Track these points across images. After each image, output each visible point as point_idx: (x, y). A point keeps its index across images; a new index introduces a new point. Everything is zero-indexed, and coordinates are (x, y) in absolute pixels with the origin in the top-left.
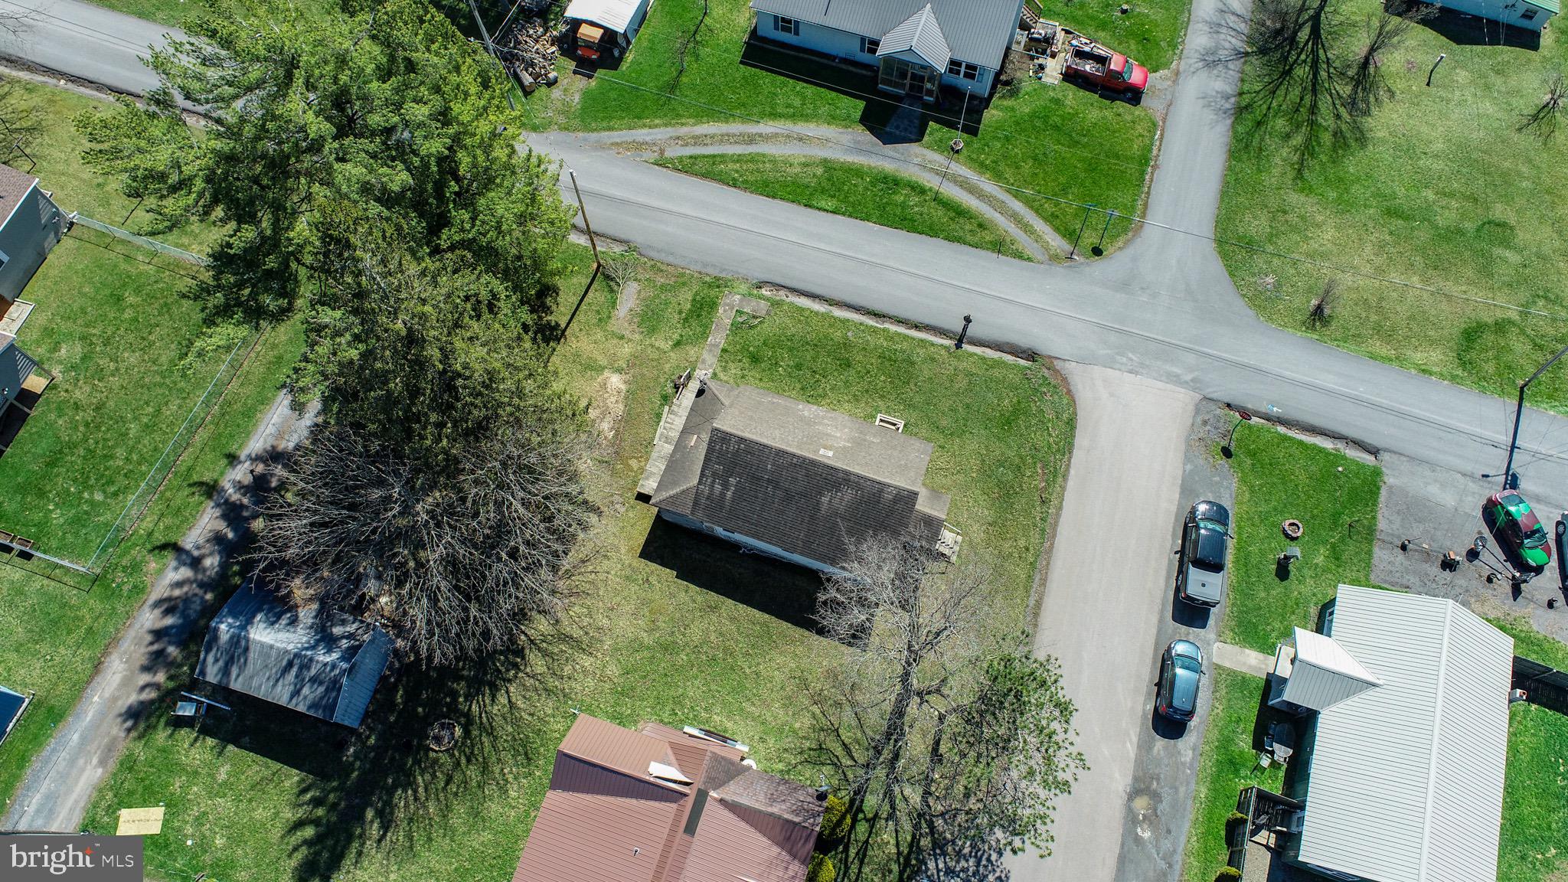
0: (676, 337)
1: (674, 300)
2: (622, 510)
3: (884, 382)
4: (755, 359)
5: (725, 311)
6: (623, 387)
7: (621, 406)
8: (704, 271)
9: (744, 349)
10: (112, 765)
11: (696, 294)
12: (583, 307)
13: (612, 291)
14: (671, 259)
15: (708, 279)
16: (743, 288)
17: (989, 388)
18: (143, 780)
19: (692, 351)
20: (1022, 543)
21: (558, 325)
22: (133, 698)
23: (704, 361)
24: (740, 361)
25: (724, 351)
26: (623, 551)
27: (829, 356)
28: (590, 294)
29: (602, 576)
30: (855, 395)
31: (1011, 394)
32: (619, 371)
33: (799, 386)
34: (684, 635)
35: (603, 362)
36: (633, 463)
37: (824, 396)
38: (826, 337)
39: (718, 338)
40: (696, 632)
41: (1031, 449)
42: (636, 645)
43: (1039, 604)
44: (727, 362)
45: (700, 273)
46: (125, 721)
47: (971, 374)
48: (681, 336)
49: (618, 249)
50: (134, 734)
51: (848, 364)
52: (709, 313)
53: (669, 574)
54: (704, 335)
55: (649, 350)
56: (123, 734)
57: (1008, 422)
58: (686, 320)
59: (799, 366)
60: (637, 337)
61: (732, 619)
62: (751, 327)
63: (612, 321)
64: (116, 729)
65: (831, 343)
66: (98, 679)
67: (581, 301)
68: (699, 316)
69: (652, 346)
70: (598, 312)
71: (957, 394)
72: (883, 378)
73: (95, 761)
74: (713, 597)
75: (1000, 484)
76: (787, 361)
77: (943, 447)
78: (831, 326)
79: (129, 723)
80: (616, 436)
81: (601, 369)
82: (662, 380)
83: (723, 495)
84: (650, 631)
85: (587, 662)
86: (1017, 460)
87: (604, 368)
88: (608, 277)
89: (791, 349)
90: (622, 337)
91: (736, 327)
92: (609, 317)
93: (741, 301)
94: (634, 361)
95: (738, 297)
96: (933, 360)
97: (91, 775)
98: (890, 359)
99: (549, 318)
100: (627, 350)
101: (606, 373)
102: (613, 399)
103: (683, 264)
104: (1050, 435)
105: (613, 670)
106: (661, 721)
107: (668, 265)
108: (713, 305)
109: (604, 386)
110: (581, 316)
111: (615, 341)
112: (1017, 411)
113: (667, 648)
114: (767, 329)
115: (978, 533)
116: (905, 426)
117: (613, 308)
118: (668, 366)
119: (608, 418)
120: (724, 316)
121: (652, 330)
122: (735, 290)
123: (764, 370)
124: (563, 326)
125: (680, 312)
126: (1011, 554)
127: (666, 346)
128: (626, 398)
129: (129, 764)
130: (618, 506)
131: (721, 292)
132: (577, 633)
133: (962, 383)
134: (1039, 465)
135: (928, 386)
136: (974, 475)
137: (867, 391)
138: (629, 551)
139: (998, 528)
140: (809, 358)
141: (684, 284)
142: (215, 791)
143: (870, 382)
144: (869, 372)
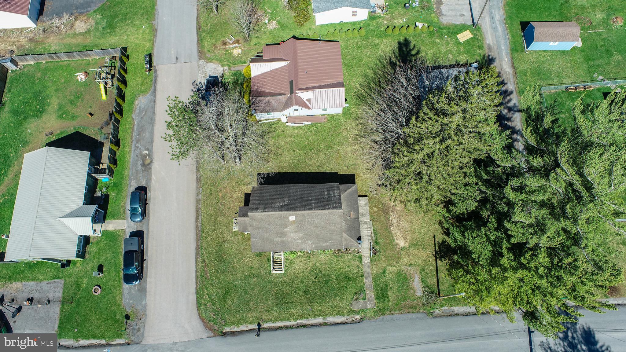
0: (387, 275)
1: (397, 294)
2: (370, 189)
3: (287, 290)
4: (347, 278)
5: (371, 297)
6: (397, 241)
7: (393, 232)
8: (392, 316)
9: (354, 281)
10: (485, 46)
11: (388, 301)
12: (435, 273)
13: (427, 287)
14: (409, 316)
15: (387, 312)
16: (369, 314)
17: (239, 306)
18: (473, 46)
19: (376, 270)
20: (209, 239)
21: (441, 260)
22: (496, 64)
23: (369, 267)
24: (353, 274)
25: (362, 276)
26: (362, 174)
27: (316, 293)
28: (435, 281)
29: (365, 162)
30: (297, 278)
31: (229, 308)
32: (403, 248)
33: (323, 272)
34: (325, 154)
35: (411, 250)
36: (375, 209)
37: (310, 272)
38: (321, 303)
39: (368, 281)
40: (322, 156)
41: (214, 283)
42: (340, 143)
43: (197, 217)
44: (359, 271)
45: (392, 314)
46: (492, 58)
47: (250, 310)
48: (385, 276)
49: (437, 312)
50: (487, 55)
51: (306, 292)
52: (378, 293)
53: (340, 172)
54: (375, 280)
55: (395, 264)
56: (490, 54)
57: (227, 293)
58: (387, 285)
59: (327, 282)
60: (403, 268)
61: (310, 165)
62: (356, 293)
63: (419, 271)
64: (493, 54)
65: (317, 300)
66: (510, 64)
67: (437, 276)
68: (382, 290)
69: (394, 266)
70: (427, 273)
71: (253, 297)
72: (288, 292)
73: (491, 44)
74: (321, 170)
75: (223, 261)
76: (333, 282)
77: (252, 268)
78: (320, 310)
79: (490, 57)
80: (388, 219)
81: (411, 246)
82: (382, 251)
84: (338, 150)
85: (355, 132)
86: (219, 275)
87: (410, 247)
88: (432, 293)
89: (334, 289)
90: (410, 265)
91: (362, 290)
92: (421, 273)
93: (366, 306)
94: (397, 256)
95: (369, 307)
96: (269, 311)
97: (489, 40)
98: (288, 303)
99: (446, 261)
100: (405, 260)
101: (407, 245)
102: (398, 234)
103: (403, 316)
104: (207, 294)
105: (344, 133)
106: (320, 124)
107: (409, 312)
108: (378, 298)
109: (405, 239)
110: (433, 268)
111: (412, 262)
112: (224, 300)
113: (329, 147)
114: (349, 295)
115: (227, 235)
116: (271, 271)
117: (422, 278)
118: (383, 259)
119: (395, 225)
120: (370, 294)
121: (399, 274)
122: (372, 311)
123: (341, 274)
124: (439, 261)
125: (391, 288)
126: (212, 232)
127: (389, 269)
128: (393, 237)
129: (481, 47)
130: (373, 190)
131: (377, 307)
132: (363, 140)
133: (252, 304)
134: (209, 277)
135: (267, 296)
136: (235, 260)
137: (292, 282)
138: (360, 175)
139: (220, 241)
140: (324, 288)
141: (396, 305)
142: (449, 52)
143: (293, 287)
144: (295, 292)
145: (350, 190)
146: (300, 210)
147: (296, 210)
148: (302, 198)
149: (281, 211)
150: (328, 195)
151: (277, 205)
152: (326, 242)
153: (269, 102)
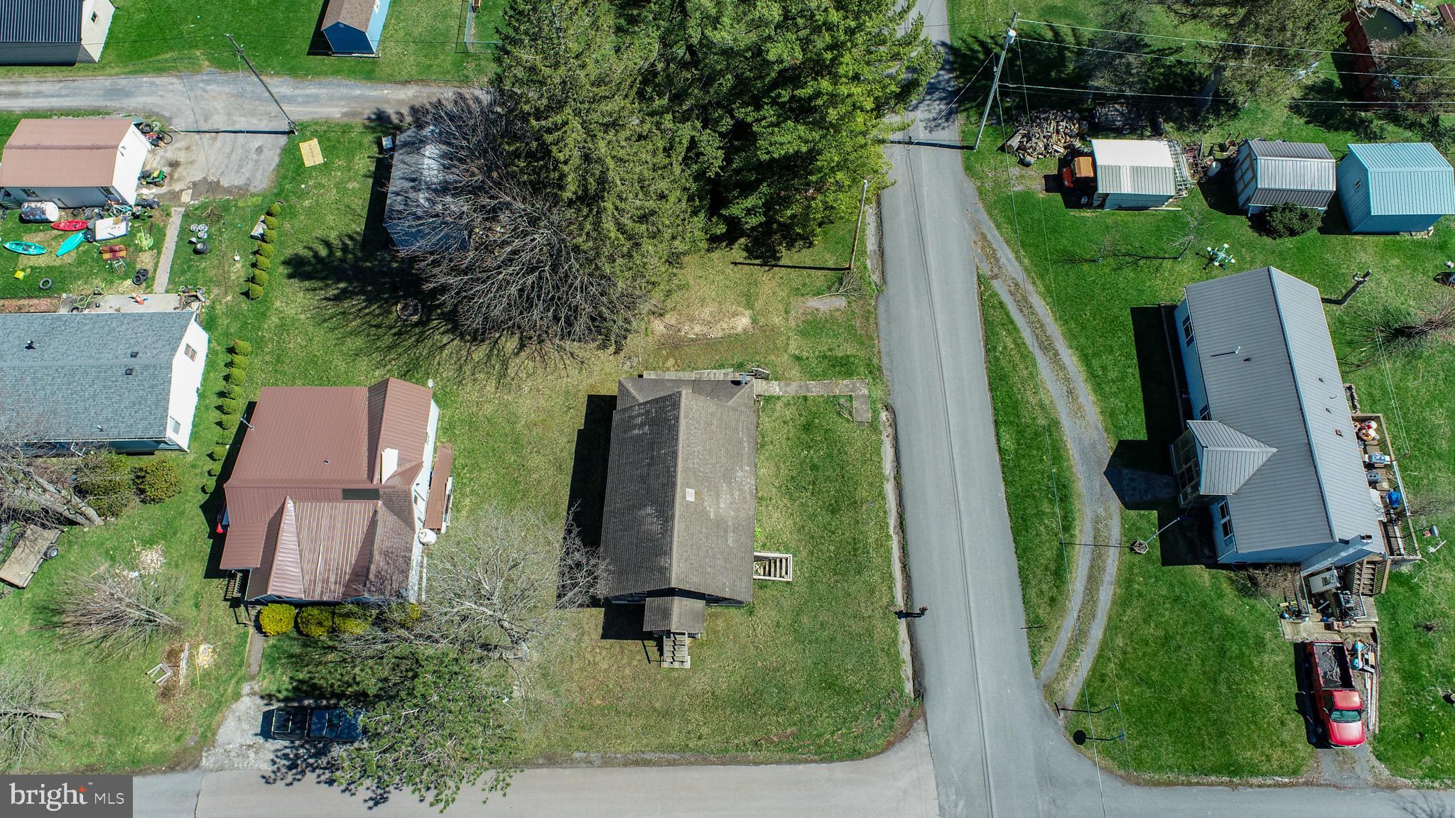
0: (805, 354)
1: (841, 340)
2: (626, 368)
3: (829, 551)
4: (807, 428)
5: (846, 386)
6: (740, 329)
7: (720, 334)
8: (883, 355)
9: (815, 415)
10: (346, 120)
11: (855, 356)
12: (805, 272)
13: (829, 288)
14: (882, 324)
15: (875, 361)
16: (878, 393)
17: (861, 656)
18: (339, 142)
19: (795, 372)
20: (705, 730)
21: (779, 259)
22: (390, 111)
23: (787, 385)
24: (801, 415)
25: (805, 398)
26: (590, 381)
27: (837, 491)
28: (820, 273)
29: (563, 373)
30: (803, 527)
31: (863, 681)
32: (754, 321)
33: (794, 473)
34: (531, 453)
35: (758, 305)
36: (671, 362)
37: (792, 499)
38: (856, 483)
39: (816, 389)
40: (535, 461)
41: (809, 716)
42: (512, 419)
43: (648, 763)
44: (795, 404)
45: (879, 352)
46: (375, 114)
47: (871, 635)
48: (807, 359)
49: (875, 277)
50: (367, 122)
51: (834, 510)
52: (839, 373)
53: (580, 423)
54: (814, 377)
55: (784, 338)
56: (365, 116)
57: (831, 685)
58: (825, 357)
59: (814, 467)
60: (793, 324)
61: (554, 487)
62: (839, 414)
63: (801, 299)
64: (368, 111)
65: (851, 489)
66: (399, 87)
67: (810, 268)
68: (833, 366)
69: (788, 339)
70: (804, 285)
71: (842, 625)
72: (832, 548)
73: (345, 110)
74: (569, 464)
75: (759, 693)
76: (816, 456)
77: (778, 625)
78: (871, 484)
79: (373, 117)
80: (693, 340)
81: (750, 306)
82: (758, 358)
83: (634, 427)
84: (527, 426)
85: (490, 388)
86: (792, 704)
87: (752, 309)
88: (841, 281)
89: (830, 456)
90: (787, 312)
91: (833, 401)
92: (803, 295)
93: (863, 396)
94: (770, 333)
95: (866, 392)
96: (872, 592)
97: (335, 112)
98: (855, 550)
99: (783, 250)
100: (777, 320)
101: (748, 313)
102: (725, 326)
103: (882, 335)
104: (833, 733)
105: (488, 409)
106: (455, 459)
107: (876, 323)
108: (849, 374)
109: (735, 314)
110: (794, 273)
111: (781, 307)
112: (847, 693)
113: (517, 444)
114: (842, 428)
115: (700, 683)
116: (788, 582)
117: (814, 295)
118: (773, 357)
119: (705, 329)
120: (841, 386)
121: (803, 334)
122: (873, 388)
123: (799, 438)
124: (781, 263)
125: (830, 350)
126: (689, 722)
127: (793, 348)
128: (730, 336)
129: (346, 129)
130: (628, 363)
131: (865, 375)
132: (511, 372)
133: (856, 627)
134: (794, 729)
135: (840, 594)
136: (760, 664)
137: (812, 537)
138: (591, 386)
139: (712, 703)
140: (827, 474)
141: (862, 343)
142: (340, 187)
143: (823, 537)
144: (833, 533)
145: (632, 390)
146: (675, 477)
147: (674, 485)
148: (644, 479)
149: (673, 516)
150: (641, 426)
151: (656, 528)
152: (741, 441)
153: (386, 554)
